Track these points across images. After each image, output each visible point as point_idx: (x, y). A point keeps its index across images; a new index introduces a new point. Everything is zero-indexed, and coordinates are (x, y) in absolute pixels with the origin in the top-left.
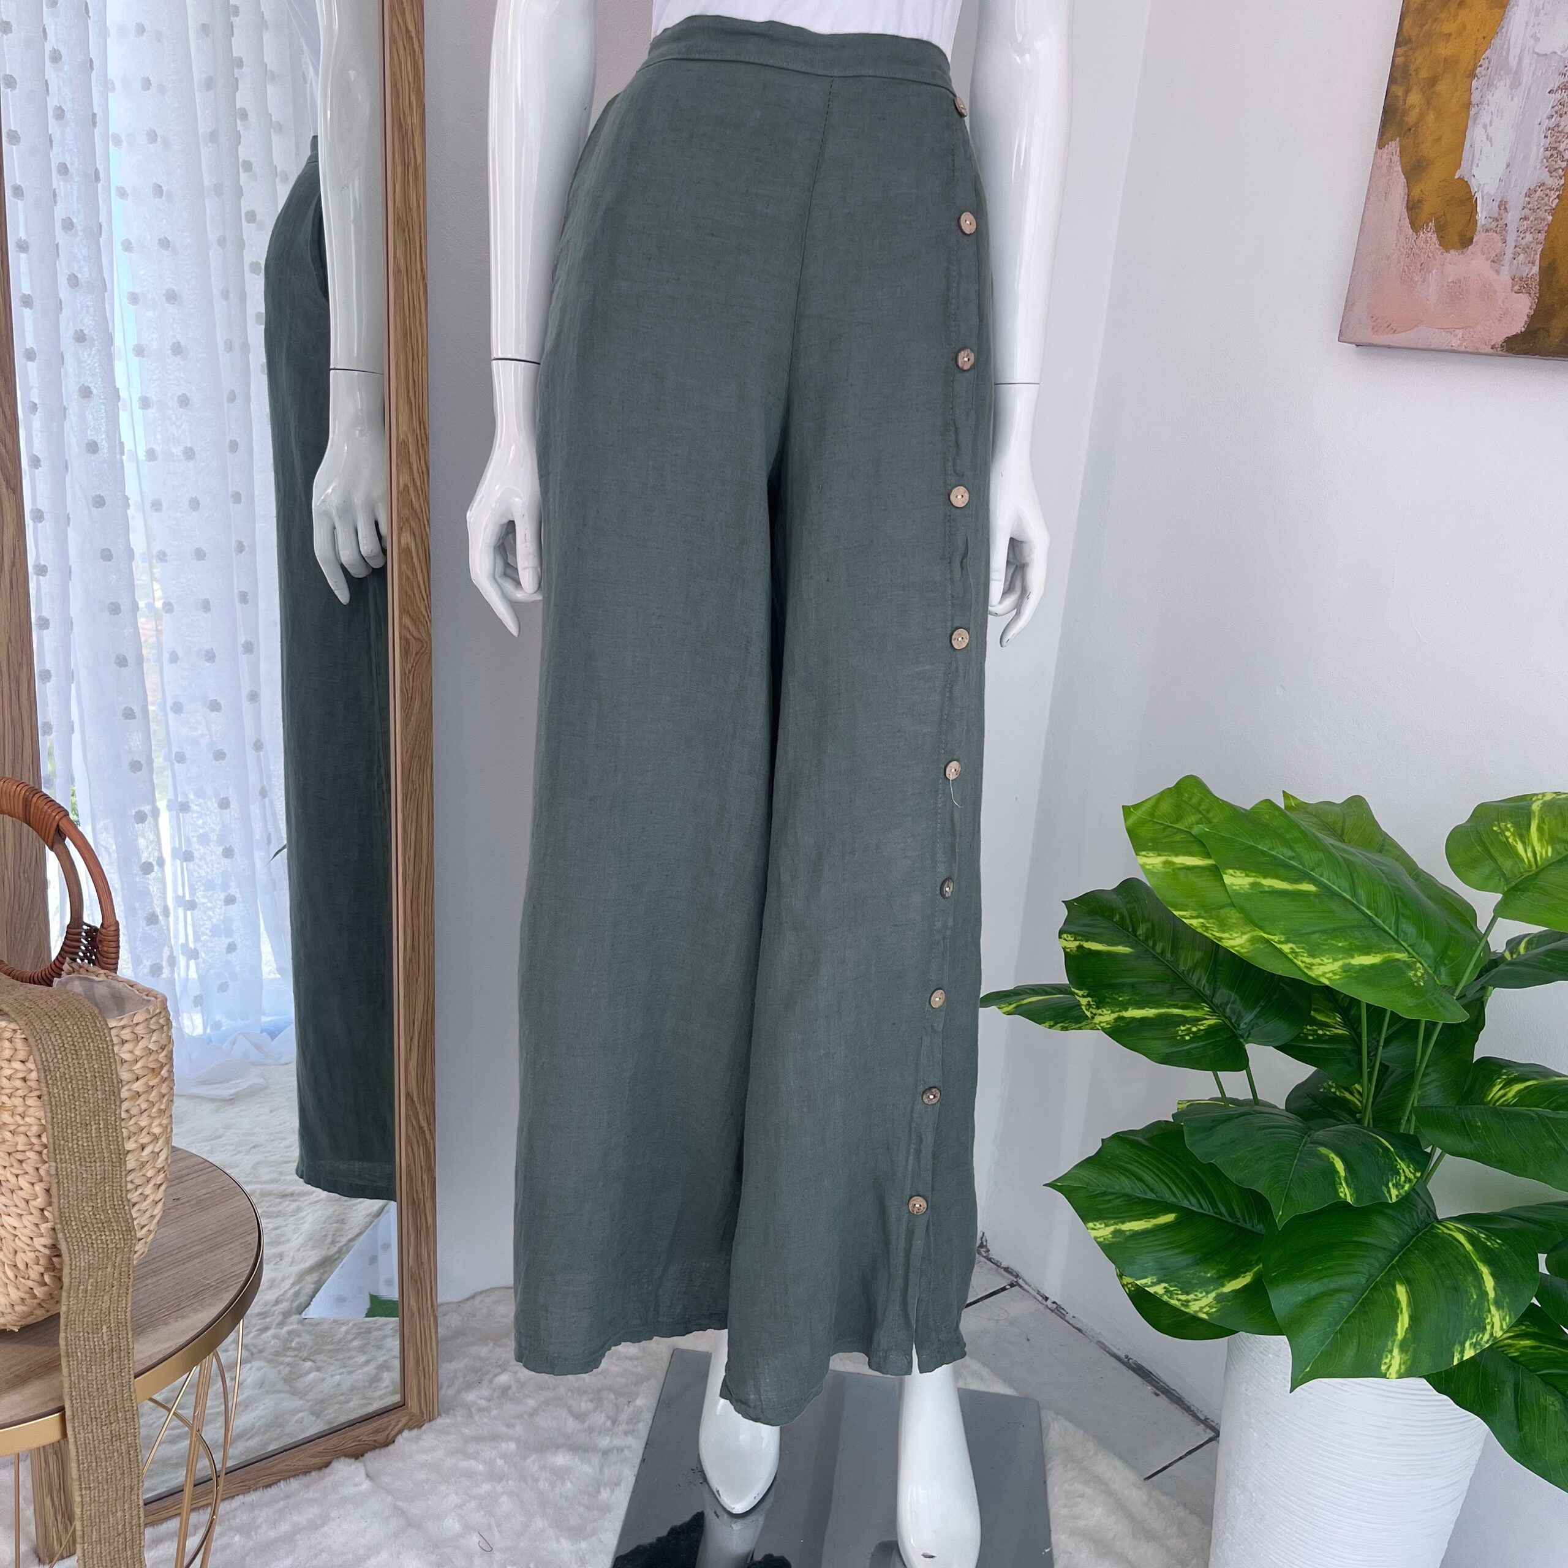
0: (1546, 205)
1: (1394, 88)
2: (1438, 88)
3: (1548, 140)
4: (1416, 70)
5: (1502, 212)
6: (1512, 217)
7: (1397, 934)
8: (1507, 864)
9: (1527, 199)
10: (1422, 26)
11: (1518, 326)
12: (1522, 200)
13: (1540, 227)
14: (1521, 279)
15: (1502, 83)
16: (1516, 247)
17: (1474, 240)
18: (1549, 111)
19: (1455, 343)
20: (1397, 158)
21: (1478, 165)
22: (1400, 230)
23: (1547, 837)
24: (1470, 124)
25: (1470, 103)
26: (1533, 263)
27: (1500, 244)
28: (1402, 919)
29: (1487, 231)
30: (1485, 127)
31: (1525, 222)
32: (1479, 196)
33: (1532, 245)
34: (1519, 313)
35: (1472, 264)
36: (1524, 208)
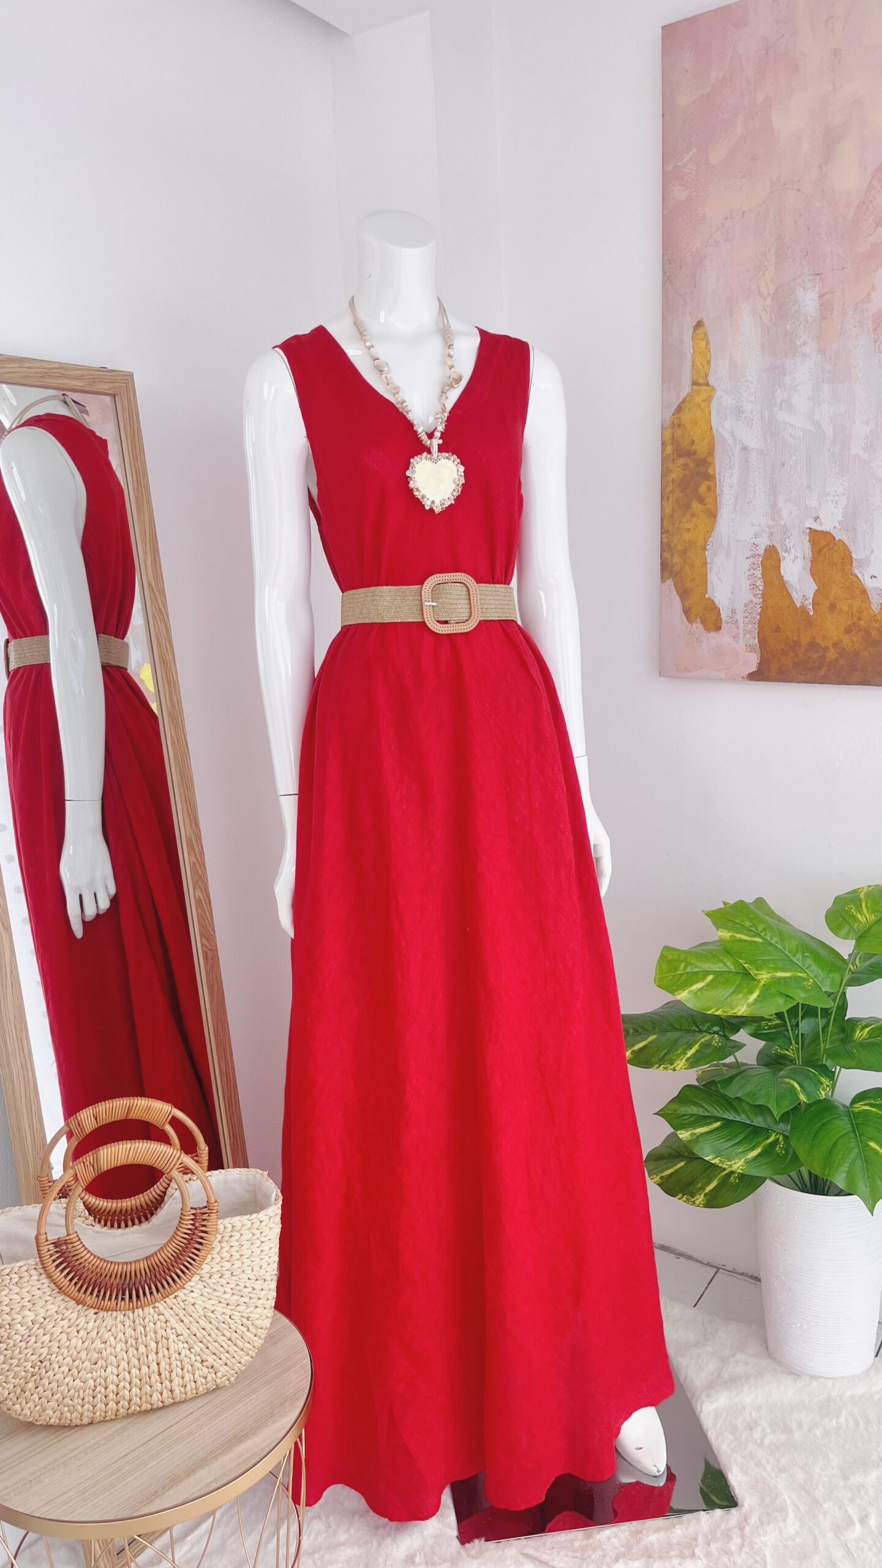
0: (756, 611)
1: (664, 554)
2: (688, 554)
3: (750, 581)
4: (674, 545)
5: (734, 614)
6: (740, 617)
9: (745, 608)
10: (674, 524)
11: (753, 668)
12: (743, 608)
13: (754, 621)
14: (750, 646)
15: (721, 554)
16: (744, 630)
17: (722, 627)
18: (748, 567)
19: (723, 676)
20: (673, 587)
21: (716, 592)
22: (682, 623)
23: (870, 910)
24: (708, 572)
25: (707, 562)
26: (755, 638)
27: (736, 629)
29: (728, 623)
30: (716, 573)
31: (747, 619)
32: (720, 606)
33: (753, 630)
34: (752, 662)
35: (722, 638)
36: (744, 612)
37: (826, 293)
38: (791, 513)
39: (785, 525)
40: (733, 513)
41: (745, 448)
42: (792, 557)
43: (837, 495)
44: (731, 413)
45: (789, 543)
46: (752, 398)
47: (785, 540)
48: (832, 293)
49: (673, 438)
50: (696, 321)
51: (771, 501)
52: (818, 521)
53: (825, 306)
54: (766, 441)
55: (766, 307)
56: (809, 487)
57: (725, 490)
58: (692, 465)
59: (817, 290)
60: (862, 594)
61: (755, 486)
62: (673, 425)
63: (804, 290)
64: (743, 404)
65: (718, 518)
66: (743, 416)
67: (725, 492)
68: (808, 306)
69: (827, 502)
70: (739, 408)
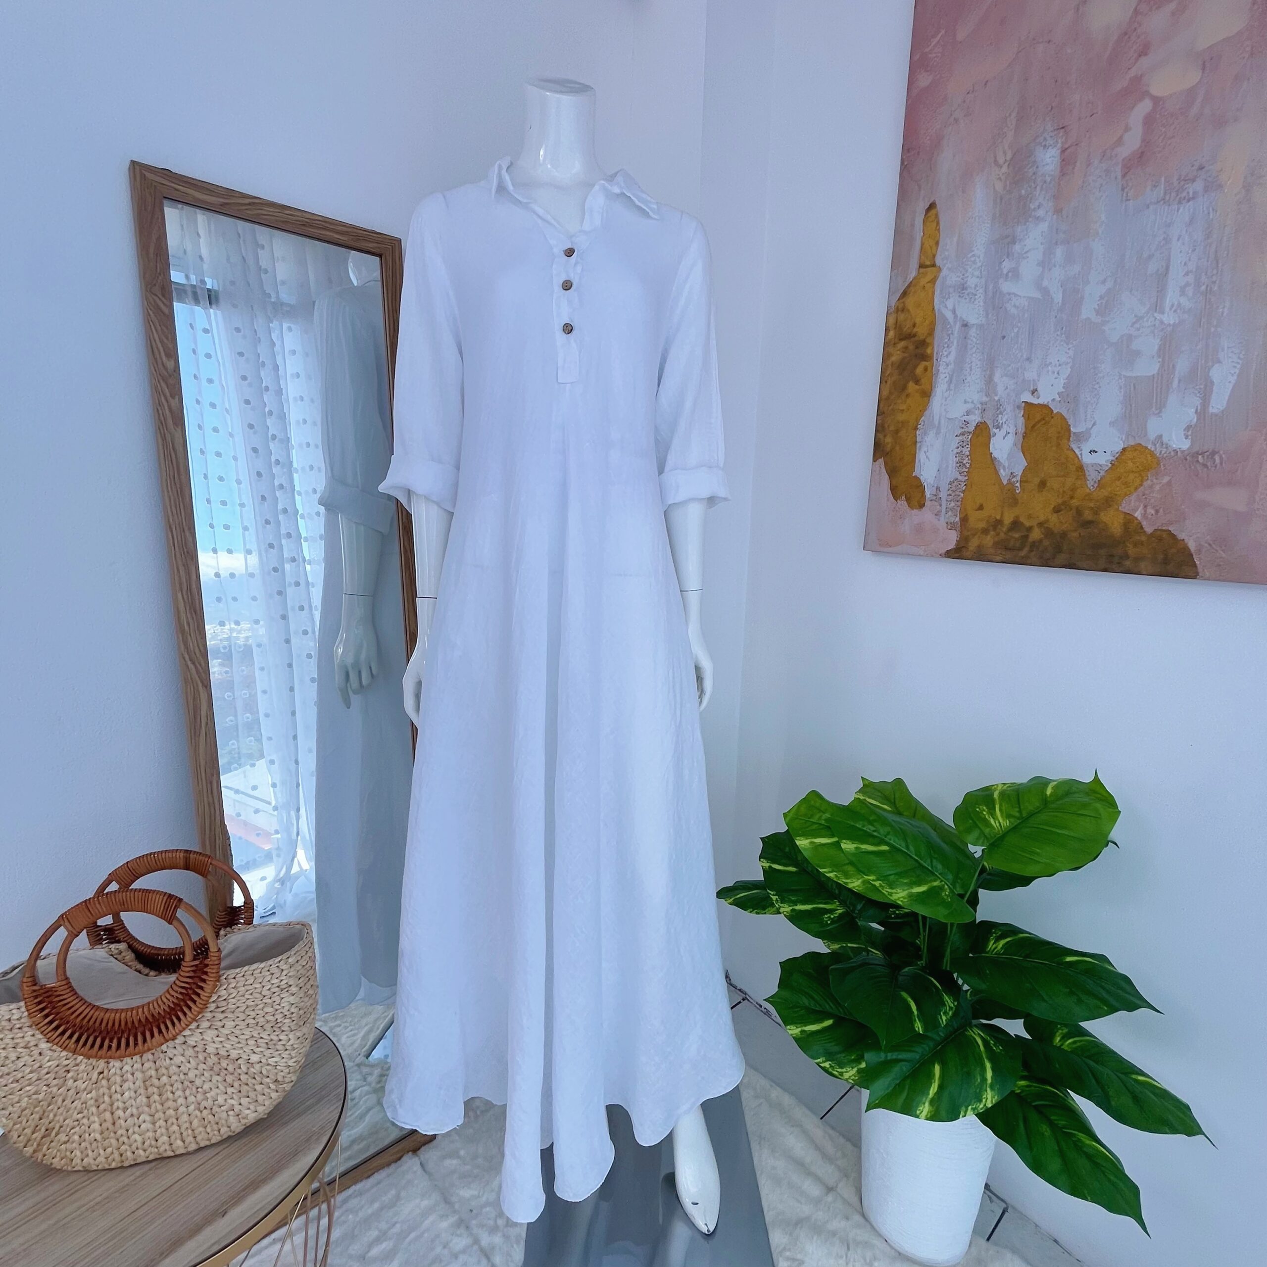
0: (959, 489)
1: (879, 434)
2: (899, 435)
3: (957, 459)
4: (888, 426)
5: (938, 491)
6: (943, 495)
7: (932, 867)
8: (987, 831)
9: (950, 486)
10: (889, 407)
11: (952, 545)
12: (948, 487)
13: (957, 499)
14: (951, 523)
15: (931, 432)
16: (947, 508)
17: (925, 505)
18: (957, 445)
19: (922, 553)
20: (883, 466)
21: (923, 470)
22: (888, 500)
23: (1005, 814)
24: (917, 451)
25: (916, 442)
26: (956, 516)
27: (938, 507)
28: (934, 861)
29: (931, 501)
30: (925, 452)
31: (950, 497)
32: (925, 484)
33: (955, 507)
34: (952, 539)
35: (926, 516)
36: (949, 490)
37: (1069, 147)
38: (1007, 388)
39: (999, 400)
40: (947, 391)
41: (965, 325)
42: (1003, 432)
43: (1059, 365)
44: (954, 291)
45: (1002, 419)
46: (977, 273)
47: (998, 417)
48: (1077, 145)
49: (897, 322)
50: (929, 204)
51: (987, 377)
52: (1035, 394)
53: (1067, 161)
54: (987, 315)
55: (1001, 175)
56: (1028, 359)
57: (941, 369)
58: (911, 347)
59: (1059, 145)
60: (1078, 471)
61: (971, 363)
62: (897, 310)
63: (1044, 149)
64: (967, 281)
65: (931, 397)
66: (966, 292)
67: (940, 371)
68: (1047, 164)
69: (1048, 371)
70: (963, 285)
